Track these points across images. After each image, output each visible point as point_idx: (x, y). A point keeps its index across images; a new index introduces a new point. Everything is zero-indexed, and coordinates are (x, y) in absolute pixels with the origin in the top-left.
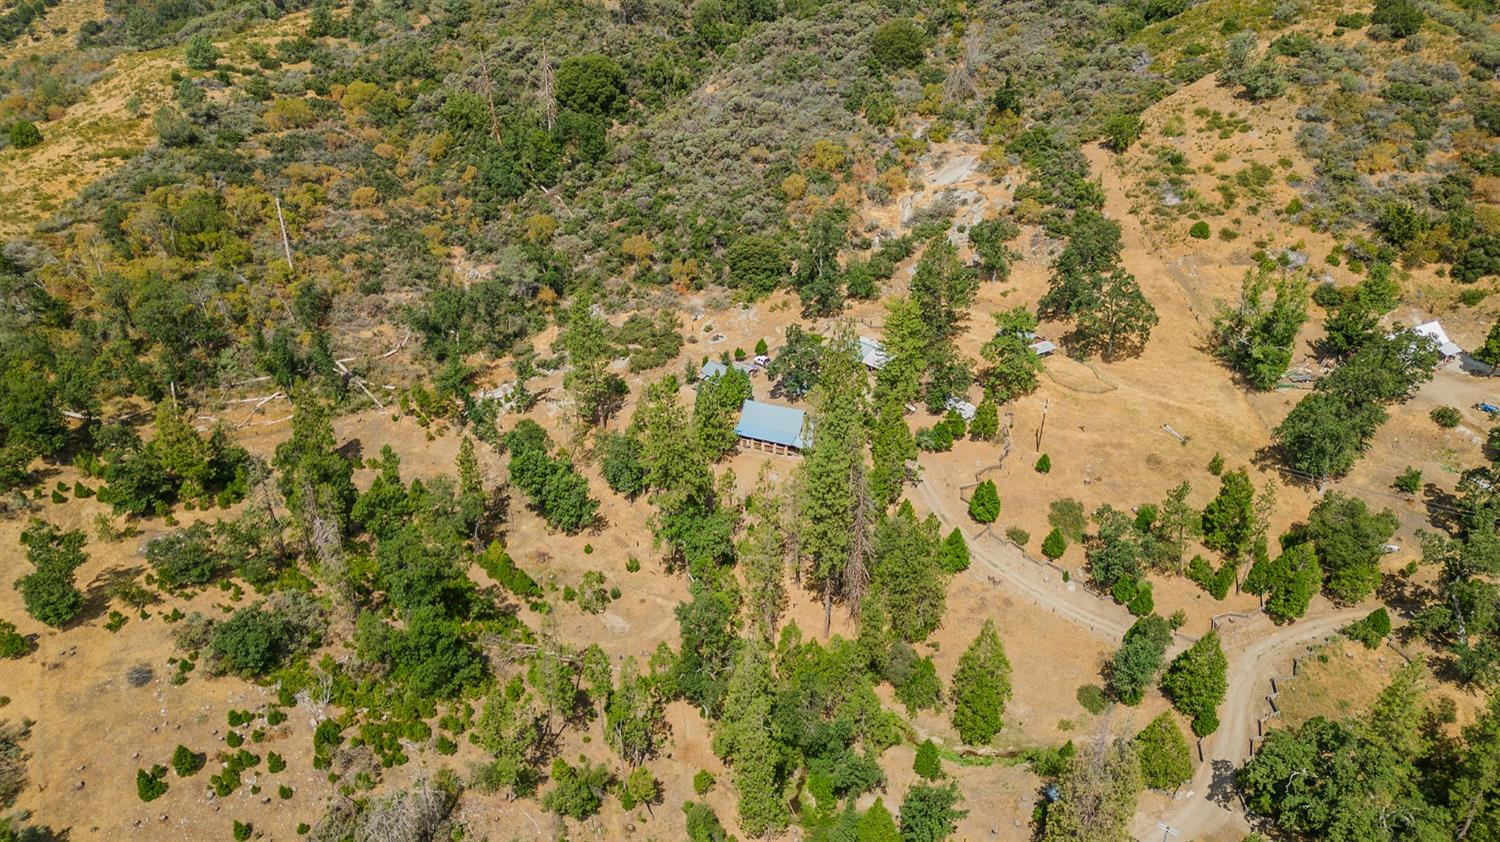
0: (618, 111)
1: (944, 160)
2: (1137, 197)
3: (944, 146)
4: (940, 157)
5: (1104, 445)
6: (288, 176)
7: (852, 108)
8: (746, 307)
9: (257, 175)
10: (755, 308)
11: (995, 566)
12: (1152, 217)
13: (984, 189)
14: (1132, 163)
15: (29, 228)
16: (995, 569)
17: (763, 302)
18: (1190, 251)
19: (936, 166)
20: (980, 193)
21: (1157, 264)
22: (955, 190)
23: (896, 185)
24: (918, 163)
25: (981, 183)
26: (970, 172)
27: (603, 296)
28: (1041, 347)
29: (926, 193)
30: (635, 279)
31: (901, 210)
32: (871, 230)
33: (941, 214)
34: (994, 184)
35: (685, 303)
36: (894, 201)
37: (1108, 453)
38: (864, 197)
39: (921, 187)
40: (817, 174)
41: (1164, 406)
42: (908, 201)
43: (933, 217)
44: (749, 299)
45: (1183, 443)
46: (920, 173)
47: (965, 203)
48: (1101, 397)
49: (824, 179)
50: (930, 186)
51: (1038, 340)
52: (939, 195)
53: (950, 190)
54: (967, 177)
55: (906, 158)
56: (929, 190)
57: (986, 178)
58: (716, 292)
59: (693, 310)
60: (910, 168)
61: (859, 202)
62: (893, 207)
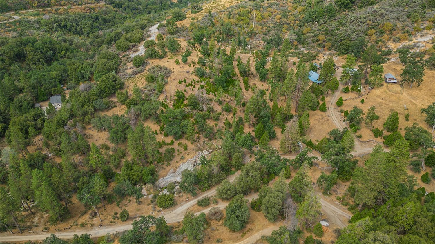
0: (349, 8)
1: (425, 35)
3: (428, 32)
4: (424, 34)
5: (383, 103)
6: (267, 10)
7: (408, 17)
8: (336, 57)
9: (261, 9)
10: (339, 57)
11: (332, 114)
13: (427, 45)
15: (218, 10)
16: (332, 115)
17: (342, 56)
19: (421, 36)
20: (425, 45)
22: (419, 43)
23: (403, 38)
24: (416, 34)
25: (428, 43)
26: (428, 40)
27: (307, 46)
28: (392, 81)
29: (411, 42)
30: (318, 45)
31: (400, 45)
32: (386, 47)
33: (407, 48)
34: (431, 43)
35: (324, 52)
36: (400, 43)
37: (382, 105)
38: (392, 39)
39: (411, 41)
40: (381, 31)
41: (411, 101)
42: (405, 43)
43: (405, 48)
44: (338, 55)
45: (405, 110)
46: (414, 37)
47: (419, 47)
48: (395, 94)
49: (382, 32)
50: (414, 41)
51: (393, 79)
52: (414, 43)
53: (418, 43)
54: (426, 41)
55: (413, 32)
56: (412, 42)
57: (431, 42)
58: (333, 52)
59: (324, 54)
60: (412, 35)
61: (389, 40)
62: (398, 44)
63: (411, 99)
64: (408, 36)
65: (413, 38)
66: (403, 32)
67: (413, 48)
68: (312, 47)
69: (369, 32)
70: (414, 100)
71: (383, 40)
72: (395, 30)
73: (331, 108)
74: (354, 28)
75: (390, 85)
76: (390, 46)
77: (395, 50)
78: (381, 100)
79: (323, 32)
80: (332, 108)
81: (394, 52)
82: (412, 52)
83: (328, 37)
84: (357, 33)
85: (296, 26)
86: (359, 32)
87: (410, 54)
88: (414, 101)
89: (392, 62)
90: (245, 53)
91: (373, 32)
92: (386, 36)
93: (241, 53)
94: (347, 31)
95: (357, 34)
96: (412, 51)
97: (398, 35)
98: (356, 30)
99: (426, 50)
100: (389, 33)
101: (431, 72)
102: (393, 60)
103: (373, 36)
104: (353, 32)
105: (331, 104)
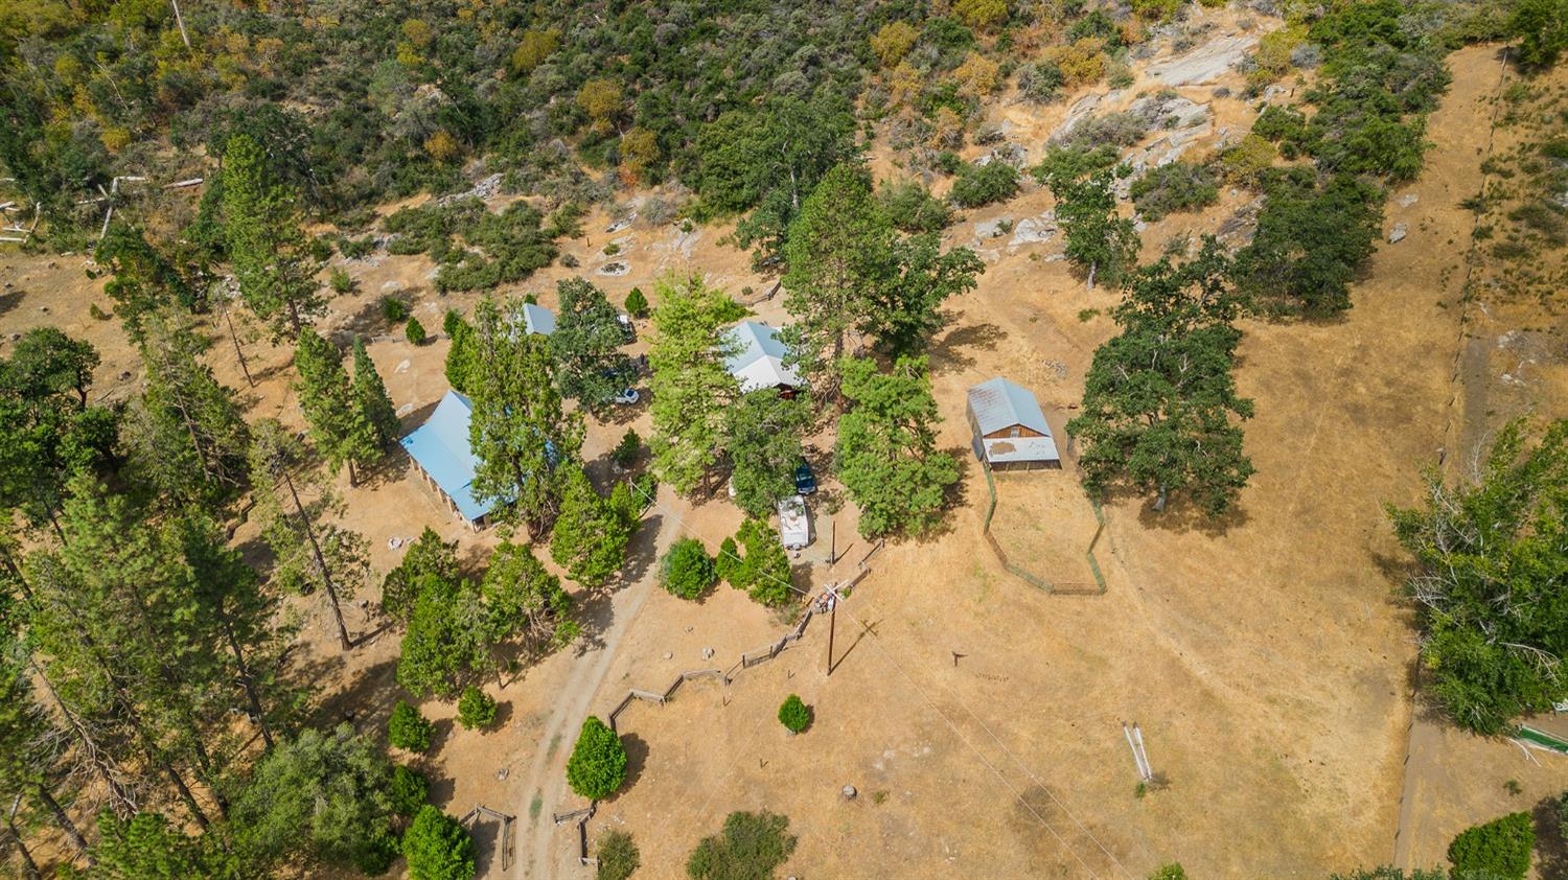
1: (1198, 39)
2: (1507, 174)
3: (1214, 15)
4: (1194, 34)
5: (964, 718)
8: (688, 229)
10: (701, 232)
12: (1510, 225)
13: (1221, 105)
14: (1546, 99)
17: (718, 226)
18: (1546, 322)
19: (1181, 48)
20: (1210, 109)
21: (1444, 332)
22: (1172, 97)
23: (1073, 70)
24: (1149, 38)
25: (1225, 92)
26: (1224, 69)
27: (520, 164)
28: (1024, 449)
29: (1126, 94)
30: (585, 147)
31: (1066, 117)
32: (987, 140)
33: (1108, 136)
34: (1242, 97)
35: (622, 199)
36: (1062, 99)
37: (954, 742)
38: (1013, 82)
39: (1125, 81)
40: (947, 29)
41: (1176, 672)
42: (1090, 103)
43: (1095, 139)
44: (700, 217)
45: (1141, 790)
46: (1141, 56)
47: (1171, 123)
48: (1047, 603)
49: (954, 39)
50: (1143, 82)
51: (1025, 431)
52: (1142, 102)
53: (1166, 95)
54: (1210, 77)
55: (1133, 27)
56: (1133, 90)
57: (1239, 85)
58: (674, 193)
59: (620, 214)
60: (1127, 44)
61: (998, 89)
62: (1055, 110)
63: (1175, 646)
64: (1104, 56)
65: (1136, 67)
66: (1071, 24)
67: (1140, 137)
68: (546, 166)
69: (878, 42)
70: (1198, 645)
71: (963, 90)
72: (1028, 20)
73: (536, 807)
74: (798, 22)
75: (1010, 491)
76: (1005, 130)
77: (1036, 157)
78: (943, 676)
79: (625, 60)
80: (547, 810)
81: (1033, 171)
82: (1137, 164)
83: (647, 86)
84: (808, 50)
85: (488, 20)
86: (822, 45)
87: (1129, 180)
88: (1202, 672)
89: (1026, 246)
90: (60, 251)
91: (903, 43)
92: (977, 66)
93: (24, 248)
94: (755, 40)
95: (814, 61)
96: (1138, 159)
97: (1046, 54)
98: (811, 31)
99: (1217, 146)
100: (994, 40)
101: (1279, 338)
102: (1032, 237)
103: (903, 67)
104: (789, 46)
105: (546, 744)
